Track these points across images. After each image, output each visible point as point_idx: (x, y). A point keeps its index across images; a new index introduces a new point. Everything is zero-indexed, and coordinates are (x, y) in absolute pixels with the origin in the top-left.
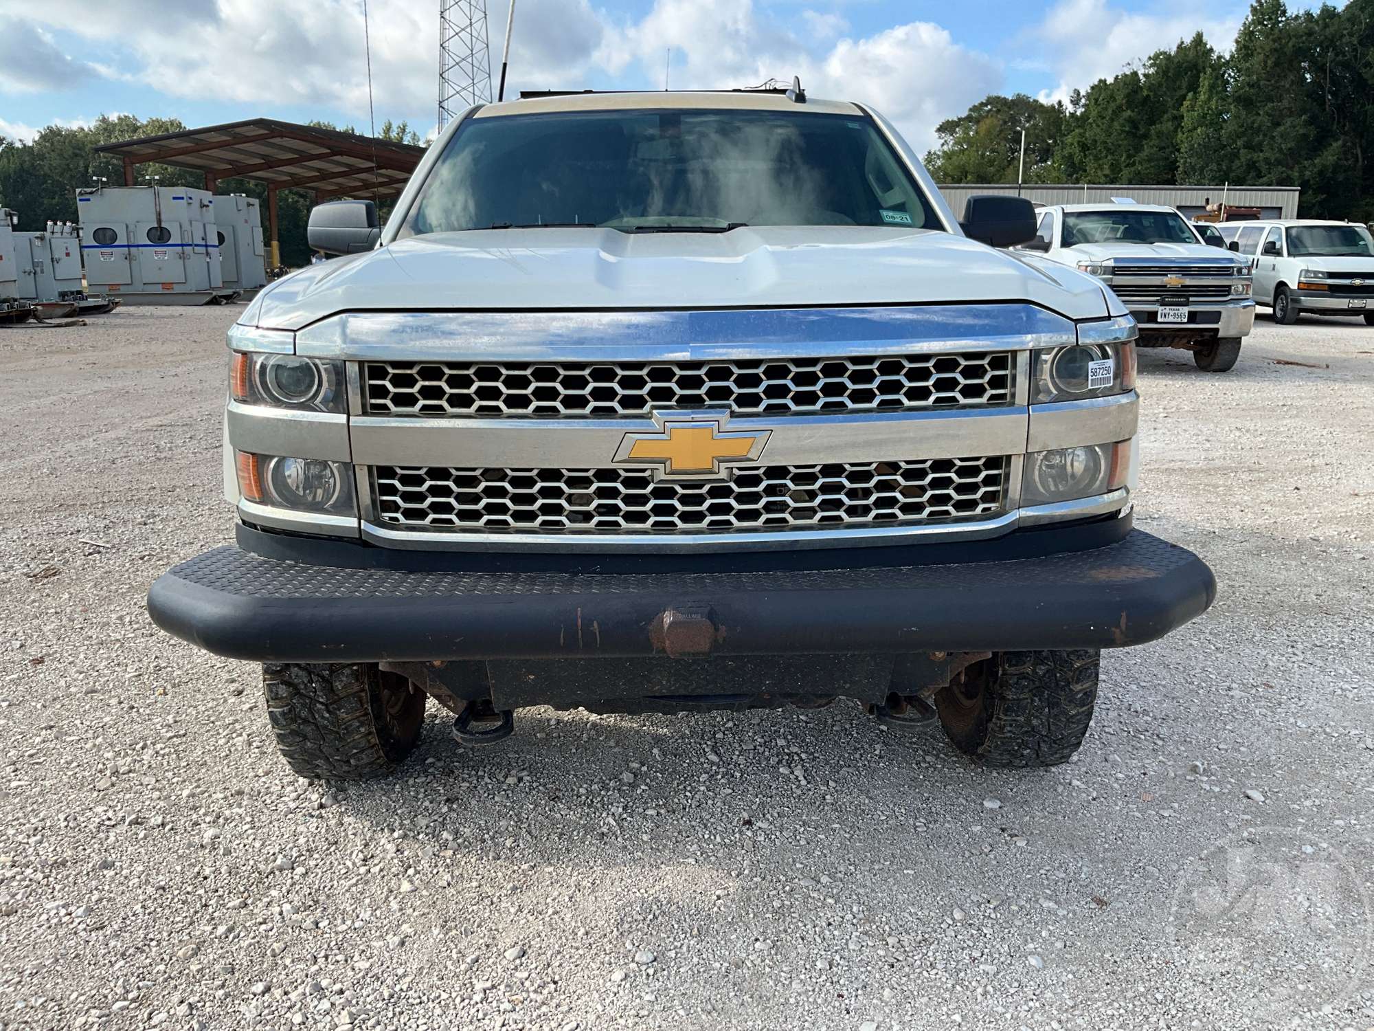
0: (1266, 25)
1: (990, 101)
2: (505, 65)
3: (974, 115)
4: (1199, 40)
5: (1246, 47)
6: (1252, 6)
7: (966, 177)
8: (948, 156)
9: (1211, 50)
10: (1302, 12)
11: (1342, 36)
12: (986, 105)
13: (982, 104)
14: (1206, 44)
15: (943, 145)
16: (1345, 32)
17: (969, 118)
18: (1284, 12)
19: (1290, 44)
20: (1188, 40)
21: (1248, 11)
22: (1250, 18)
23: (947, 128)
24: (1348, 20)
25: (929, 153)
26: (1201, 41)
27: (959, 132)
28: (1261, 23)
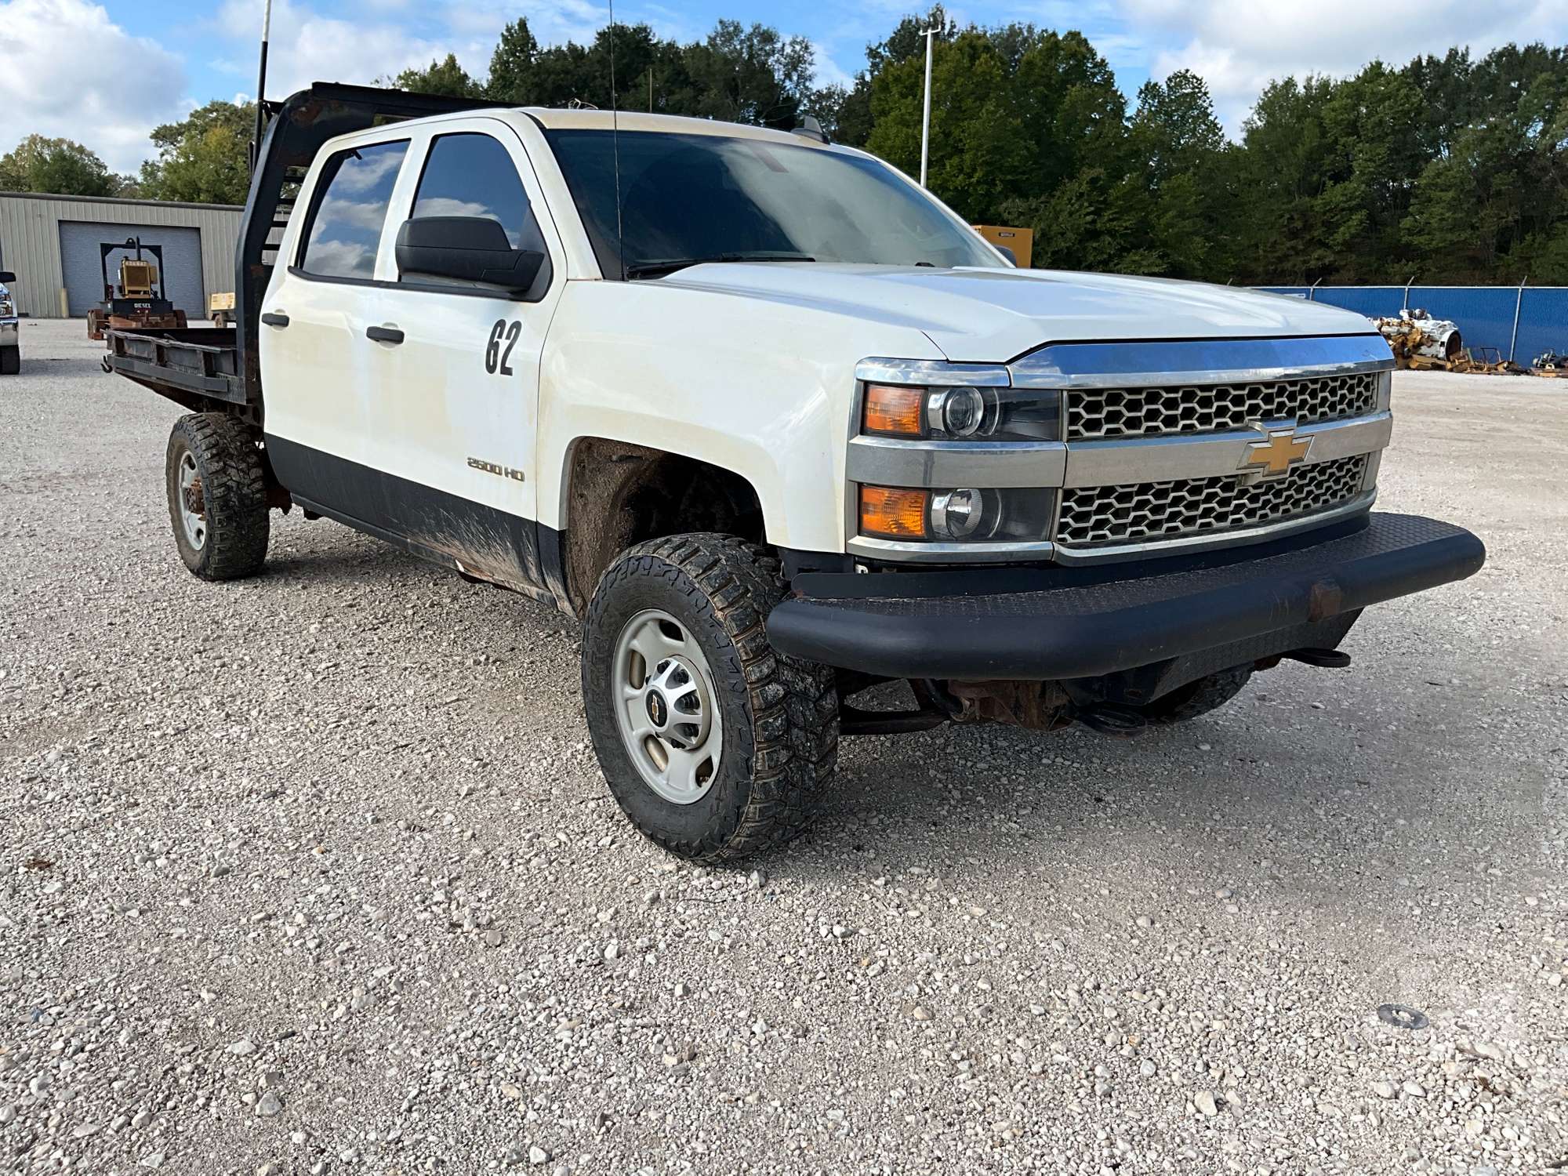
0: (519, 57)
1: (216, 107)
2: (265, 44)
3: (199, 122)
4: (451, 62)
5: (502, 77)
6: (502, 34)
7: (199, 196)
8: (172, 168)
9: (466, 76)
10: (553, 48)
11: (595, 78)
12: (211, 112)
13: (205, 110)
14: (459, 69)
15: (162, 155)
16: (597, 74)
17: (190, 126)
18: (534, 46)
19: (550, 80)
20: (441, 63)
21: (500, 40)
22: (502, 46)
23: (164, 135)
24: (598, 62)
25: (146, 163)
26: (454, 65)
27: (183, 142)
28: (514, 55)
